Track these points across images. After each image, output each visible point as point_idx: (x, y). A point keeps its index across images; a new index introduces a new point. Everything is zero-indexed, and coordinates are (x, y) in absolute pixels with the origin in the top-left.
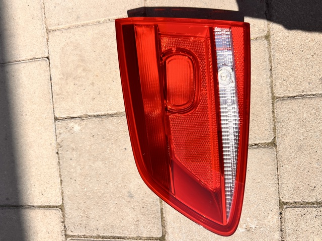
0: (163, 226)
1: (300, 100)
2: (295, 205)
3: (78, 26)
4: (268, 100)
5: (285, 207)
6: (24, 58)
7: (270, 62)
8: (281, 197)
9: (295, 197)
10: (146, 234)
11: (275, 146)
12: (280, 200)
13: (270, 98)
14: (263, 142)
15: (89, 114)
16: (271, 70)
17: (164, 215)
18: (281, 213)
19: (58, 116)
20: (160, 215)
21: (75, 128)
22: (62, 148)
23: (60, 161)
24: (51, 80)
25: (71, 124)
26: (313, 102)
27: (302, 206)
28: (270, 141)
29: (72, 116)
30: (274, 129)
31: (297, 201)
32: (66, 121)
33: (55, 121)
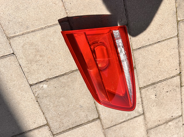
1: (142, 49)
5: (141, 89)
7: (130, 35)
9: (144, 84)
10: (92, 119)
12: (139, 87)
15: (50, 77)
16: (130, 38)
17: (98, 109)
19: (31, 84)
21: (44, 86)
22: (39, 98)
23: (40, 104)
25: (41, 85)
26: (146, 48)
27: (147, 87)
29: (40, 81)
30: (135, 62)
32: (37, 85)
33: (30, 87)
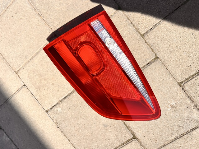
0: (131, 131)
1: (155, 28)
2: (187, 80)
3: (28, 61)
4: (140, 38)
5: (183, 84)
6: (14, 93)
7: (129, 19)
8: (177, 81)
9: (184, 76)
10: (125, 140)
11: (158, 58)
12: (178, 83)
13: (140, 37)
14: (151, 60)
15: (61, 99)
16: (132, 23)
17: (128, 125)
18: (183, 89)
19: (47, 110)
20: (125, 126)
21: (58, 110)
22: (58, 124)
23: (62, 130)
24: (33, 95)
25: (55, 109)
26: (162, 25)
27: (191, 79)
28: (154, 57)
29: (53, 105)
30: (152, 50)
31: (187, 78)
32: (52, 110)
33: (47, 113)
